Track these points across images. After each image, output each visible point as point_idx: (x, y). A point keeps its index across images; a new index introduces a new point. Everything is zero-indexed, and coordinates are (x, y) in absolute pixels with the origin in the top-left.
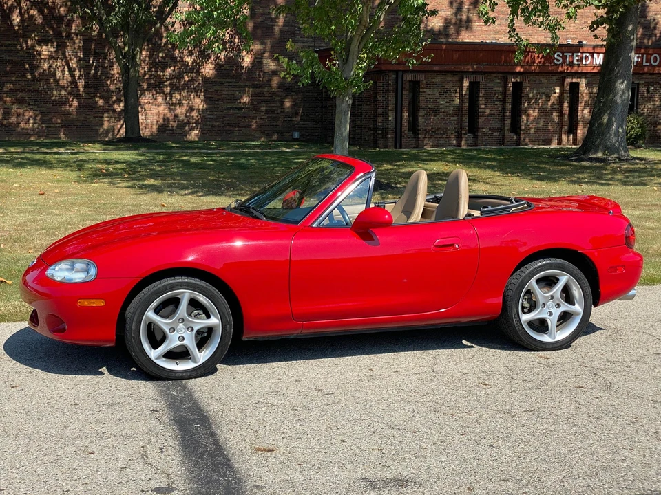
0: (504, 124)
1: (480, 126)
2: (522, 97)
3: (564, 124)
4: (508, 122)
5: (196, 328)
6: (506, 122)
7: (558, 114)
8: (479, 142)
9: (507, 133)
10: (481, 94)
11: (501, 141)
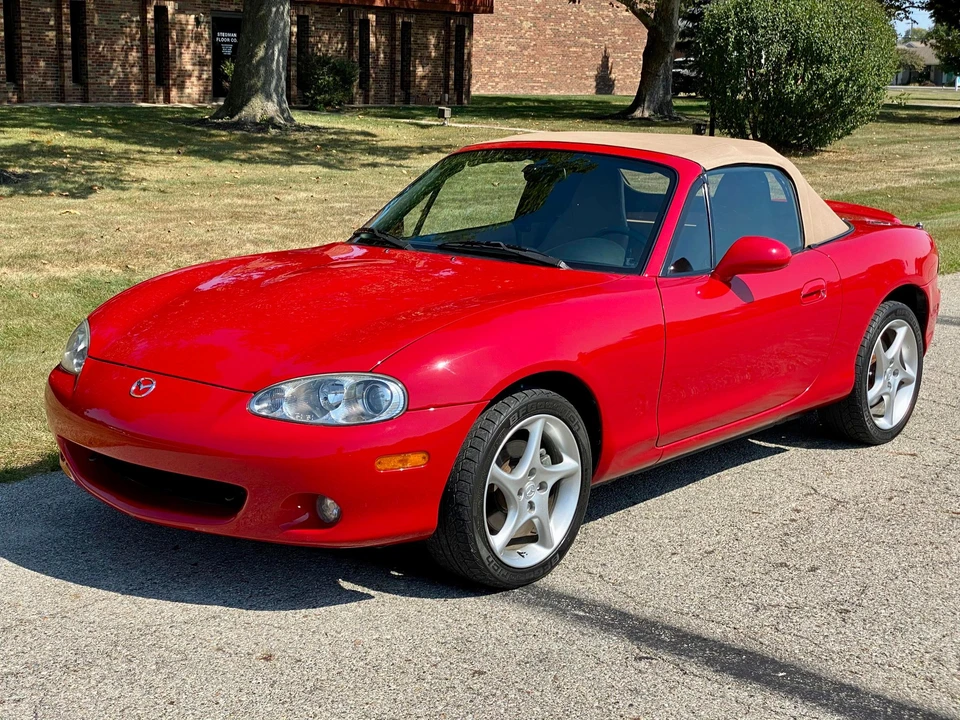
0: (63, 67)
1: (25, 70)
2: (86, 25)
3: (150, 70)
4: (69, 64)
5: (550, 484)
6: (66, 64)
7: (139, 55)
8: (26, 95)
9: (69, 83)
10: (23, 18)
11: (60, 95)
